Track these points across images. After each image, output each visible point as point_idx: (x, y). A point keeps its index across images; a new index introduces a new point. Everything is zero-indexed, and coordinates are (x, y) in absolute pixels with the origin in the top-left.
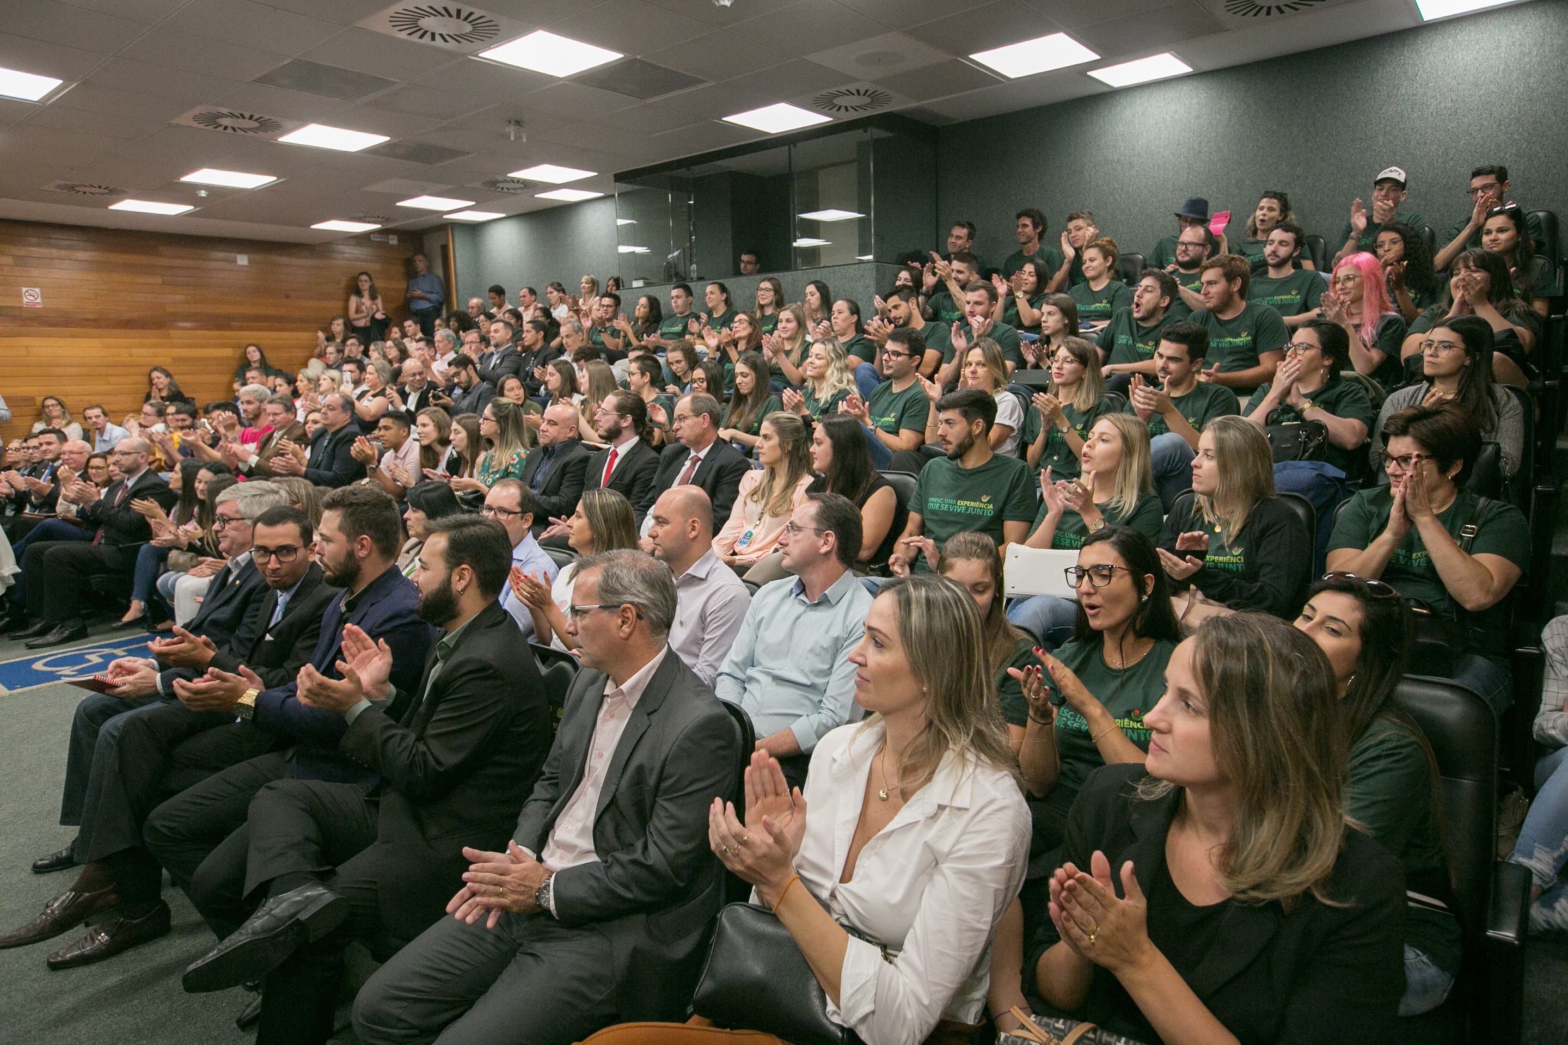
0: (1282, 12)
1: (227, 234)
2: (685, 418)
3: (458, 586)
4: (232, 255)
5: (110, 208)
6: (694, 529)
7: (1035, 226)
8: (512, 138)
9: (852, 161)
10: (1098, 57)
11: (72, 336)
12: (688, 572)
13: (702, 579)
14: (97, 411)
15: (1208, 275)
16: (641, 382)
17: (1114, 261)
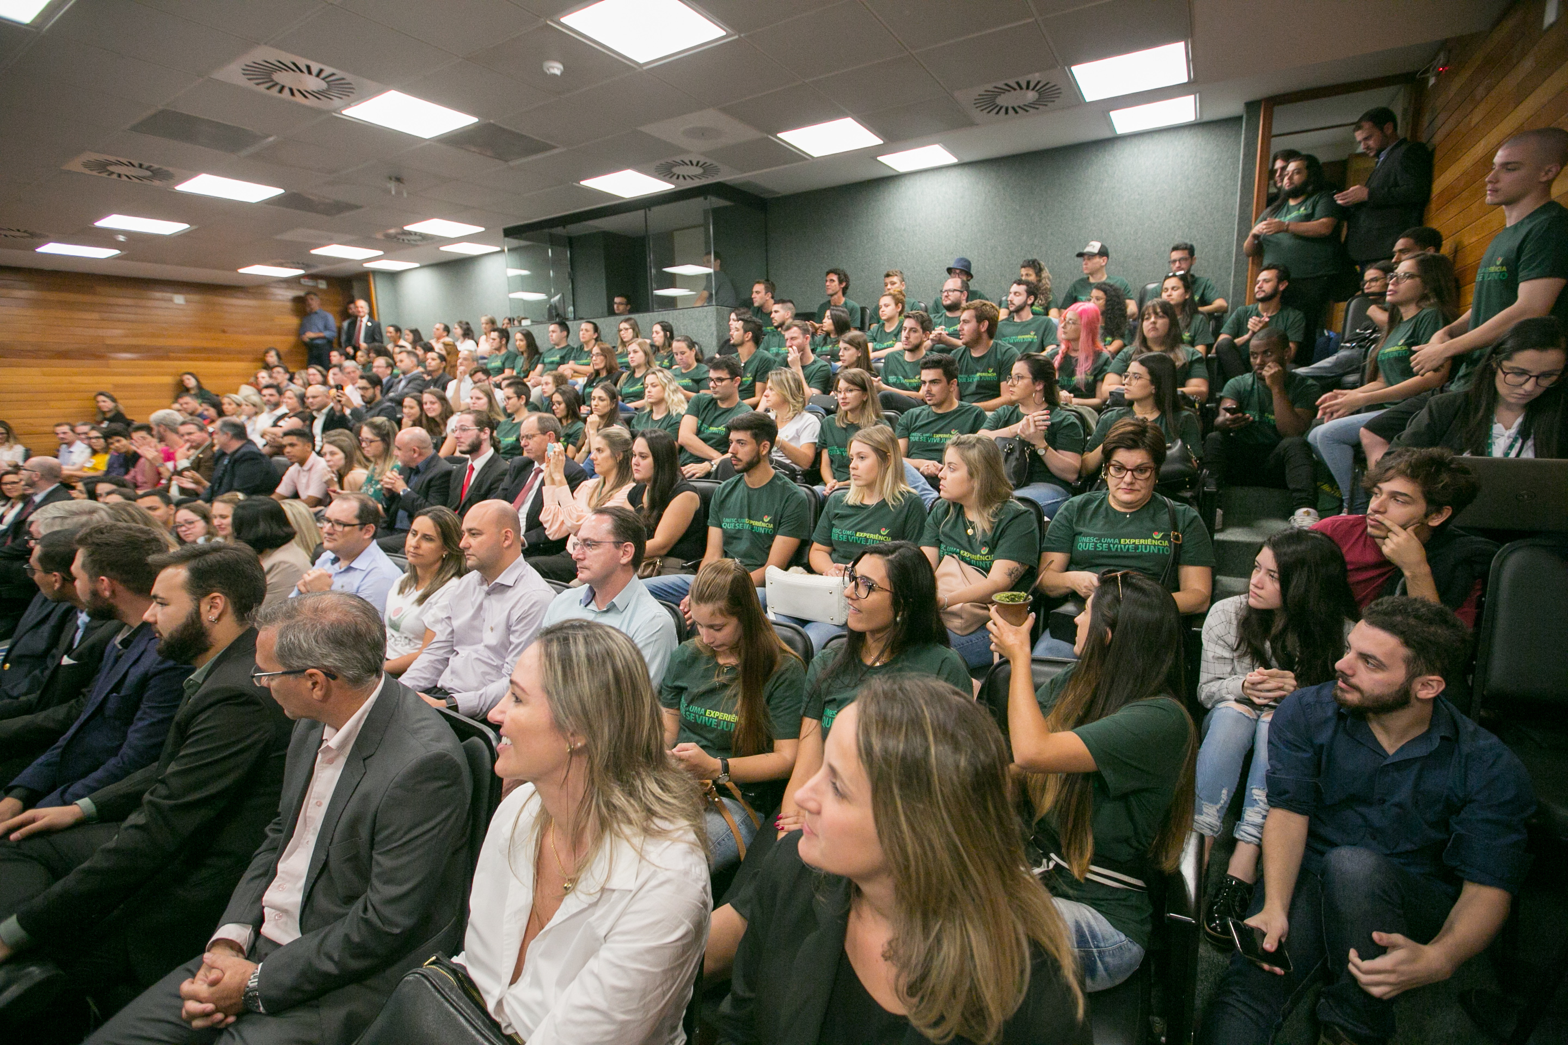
0: (1016, 112)
1: (141, 274)
2: (533, 436)
3: (209, 615)
4: (168, 295)
5: (39, 250)
6: (507, 538)
7: (840, 282)
8: (393, 193)
9: (699, 226)
10: (880, 142)
11: (10, 366)
12: (497, 581)
13: (510, 587)
14: (66, 428)
15: (965, 315)
16: (518, 404)
17: (903, 307)
